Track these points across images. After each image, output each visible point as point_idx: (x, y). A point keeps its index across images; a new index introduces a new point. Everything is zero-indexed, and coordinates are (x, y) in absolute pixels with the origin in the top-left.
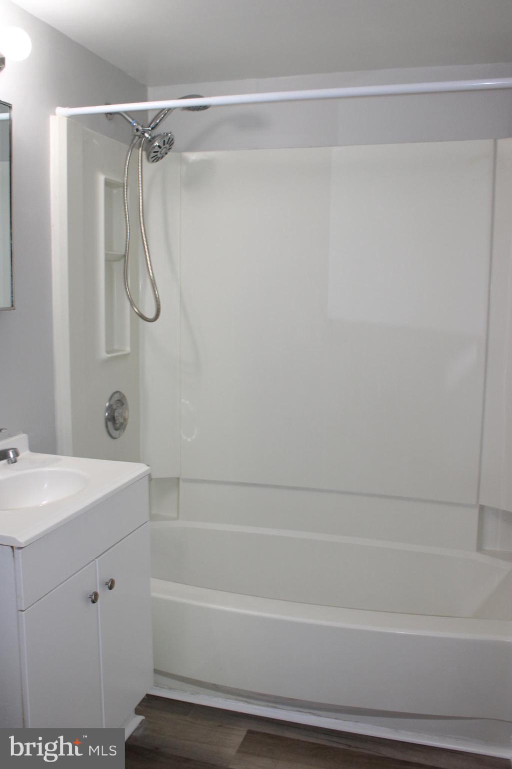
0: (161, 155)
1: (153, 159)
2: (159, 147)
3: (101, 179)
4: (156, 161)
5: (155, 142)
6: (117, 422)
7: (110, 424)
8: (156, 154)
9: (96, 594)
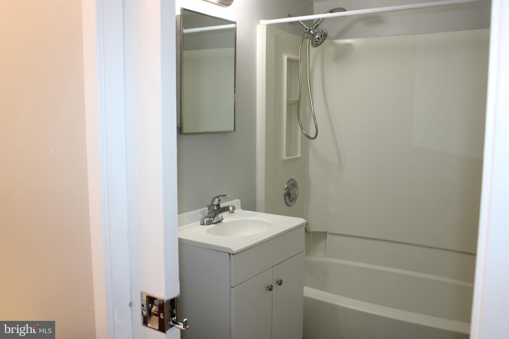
0: (320, 43)
1: (315, 45)
2: (318, 38)
3: (285, 57)
4: (317, 47)
5: (316, 36)
6: (291, 197)
7: (287, 198)
8: (317, 42)
9: (272, 286)
